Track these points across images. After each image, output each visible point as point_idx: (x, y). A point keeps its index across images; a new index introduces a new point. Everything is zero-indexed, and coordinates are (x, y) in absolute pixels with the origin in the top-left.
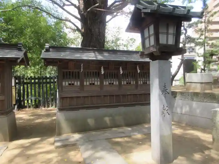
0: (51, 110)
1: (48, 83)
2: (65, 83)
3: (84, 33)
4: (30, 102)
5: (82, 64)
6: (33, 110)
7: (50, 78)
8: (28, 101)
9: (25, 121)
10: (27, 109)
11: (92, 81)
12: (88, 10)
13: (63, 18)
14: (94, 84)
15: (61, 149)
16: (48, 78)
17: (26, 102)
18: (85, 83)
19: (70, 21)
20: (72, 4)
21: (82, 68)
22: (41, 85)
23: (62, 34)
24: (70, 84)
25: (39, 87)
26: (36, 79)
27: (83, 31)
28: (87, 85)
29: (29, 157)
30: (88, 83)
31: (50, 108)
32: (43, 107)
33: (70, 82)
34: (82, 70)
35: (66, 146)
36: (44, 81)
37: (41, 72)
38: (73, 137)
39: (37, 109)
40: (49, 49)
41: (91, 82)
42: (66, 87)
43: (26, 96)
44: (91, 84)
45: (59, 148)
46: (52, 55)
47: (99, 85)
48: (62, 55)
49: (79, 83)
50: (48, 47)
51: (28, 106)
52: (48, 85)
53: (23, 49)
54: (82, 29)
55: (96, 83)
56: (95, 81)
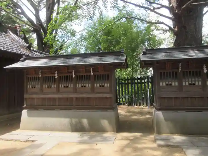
0: (143, 108)
1: (139, 83)
2: (163, 84)
3: (177, 32)
4: (124, 100)
5: (180, 64)
6: (127, 107)
7: (141, 79)
8: (122, 99)
9: (123, 117)
10: (122, 106)
11: (192, 81)
12: (184, 7)
13: (154, 21)
14: (194, 84)
15: (164, 148)
16: (139, 79)
17: (121, 100)
18: (184, 84)
19: (162, 23)
20: (163, 6)
21: (180, 68)
22: (133, 86)
23: (151, 36)
24: (167, 85)
25: (132, 86)
26: (129, 80)
27: (177, 30)
28: (185, 86)
29: (136, 150)
30: (187, 84)
31: (142, 107)
32: (135, 105)
33: (167, 83)
34: (180, 70)
35: (169, 147)
36: (136, 81)
37: (133, 73)
38: (174, 138)
39: (130, 106)
40: (146, 53)
41: (190, 82)
42: (163, 87)
43: (121, 95)
44: (190, 84)
45: (162, 147)
46: (150, 57)
47: (200, 86)
48: (159, 57)
49: (177, 84)
50: (145, 50)
51: (122, 103)
52: (139, 85)
53: (124, 55)
54: (174, 27)
55: (197, 83)
56: (195, 81)
